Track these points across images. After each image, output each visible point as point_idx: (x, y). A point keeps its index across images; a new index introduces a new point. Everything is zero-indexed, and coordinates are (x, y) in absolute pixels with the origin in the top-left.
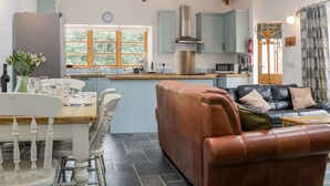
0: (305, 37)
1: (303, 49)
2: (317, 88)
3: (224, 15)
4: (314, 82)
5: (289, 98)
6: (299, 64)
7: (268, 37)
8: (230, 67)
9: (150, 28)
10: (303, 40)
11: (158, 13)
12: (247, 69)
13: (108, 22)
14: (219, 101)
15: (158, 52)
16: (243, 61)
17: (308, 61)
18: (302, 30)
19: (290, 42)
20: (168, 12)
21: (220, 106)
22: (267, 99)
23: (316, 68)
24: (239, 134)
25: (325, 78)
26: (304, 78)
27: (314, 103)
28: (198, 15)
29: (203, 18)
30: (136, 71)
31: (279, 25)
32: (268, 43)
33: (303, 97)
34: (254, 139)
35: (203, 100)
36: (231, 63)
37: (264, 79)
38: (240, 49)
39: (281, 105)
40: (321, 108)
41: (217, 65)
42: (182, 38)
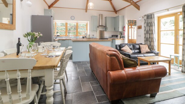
0: (146, 25)
1: (145, 30)
2: (150, 45)
3: (115, 18)
4: (149, 43)
5: (139, 49)
6: (143, 36)
7: (131, 26)
8: (117, 36)
9: (89, 22)
10: (145, 27)
11: (91, 17)
12: (123, 37)
13: (73, 20)
14: (114, 55)
15: (91, 31)
16: (122, 34)
17: (147, 35)
18: (144, 23)
19: (140, 28)
20: (95, 16)
21: (114, 57)
22: (131, 49)
23: (150, 37)
24: (123, 69)
25: (153, 41)
26: (145, 41)
27: (149, 51)
28: (106, 18)
29: (107, 18)
30: (83, 38)
31: (135, 21)
32: (131, 28)
33: (145, 49)
34: (129, 72)
35: (107, 54)
36: (117, 35)
37: (130, 41)
38: (120, 30)
39: (136, 51)
40: (152, 53)
41: (112, 36)
42: (100, 26)
